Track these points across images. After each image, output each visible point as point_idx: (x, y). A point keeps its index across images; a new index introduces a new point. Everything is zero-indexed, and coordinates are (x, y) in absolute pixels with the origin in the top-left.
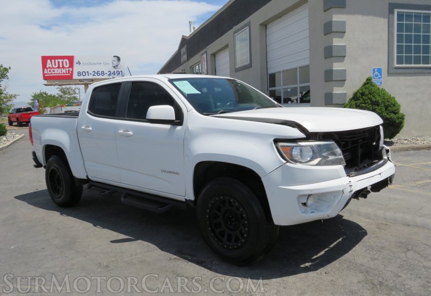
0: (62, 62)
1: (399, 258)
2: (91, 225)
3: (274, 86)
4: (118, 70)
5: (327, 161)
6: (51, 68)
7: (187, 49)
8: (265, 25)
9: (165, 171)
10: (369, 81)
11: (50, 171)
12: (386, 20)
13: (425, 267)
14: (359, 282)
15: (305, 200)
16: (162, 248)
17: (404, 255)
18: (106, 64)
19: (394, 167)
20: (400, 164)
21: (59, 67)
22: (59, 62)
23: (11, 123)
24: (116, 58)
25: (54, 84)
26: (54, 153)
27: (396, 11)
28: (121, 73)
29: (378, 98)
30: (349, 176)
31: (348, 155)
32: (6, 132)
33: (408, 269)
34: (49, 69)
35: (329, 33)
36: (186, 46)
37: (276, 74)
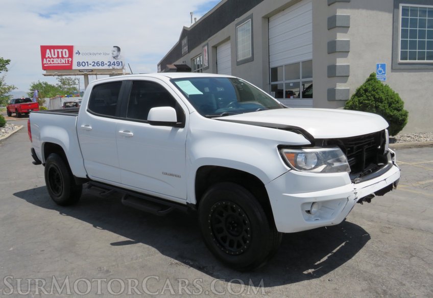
0: (62, 52)
1: (402, 264)
2: (91, 225)
3: (276, 80)
4: (117, 61)
5: (332, 168)
6: (50, 58)
7: (188, 41)
8: (267, 18)
9: (166, 174)
10: (372, 77)
11: (49, 170)
12: (391, 15)
13: (429, 274)
14: (363, 291)
15: (309, 208)
16: (163, 252)
17: (407, 261)
18: (106, 54)
19: (399, 172)
20: (403, 163)
21: (58, 57)
22: (58, 52)
23: (10, 114)
24: (116, 48)
25: (54, 74)
26: (53, 150)
27: (401, 6)
28: (121, 63)
29: (382, 95)
30: (354, 183)
31: (353, 160)
32: (5, 124)
33: (412, 276)
34: (48, 59)
35: (333, 28)
36: (187, 37)
37: (278, 69)
